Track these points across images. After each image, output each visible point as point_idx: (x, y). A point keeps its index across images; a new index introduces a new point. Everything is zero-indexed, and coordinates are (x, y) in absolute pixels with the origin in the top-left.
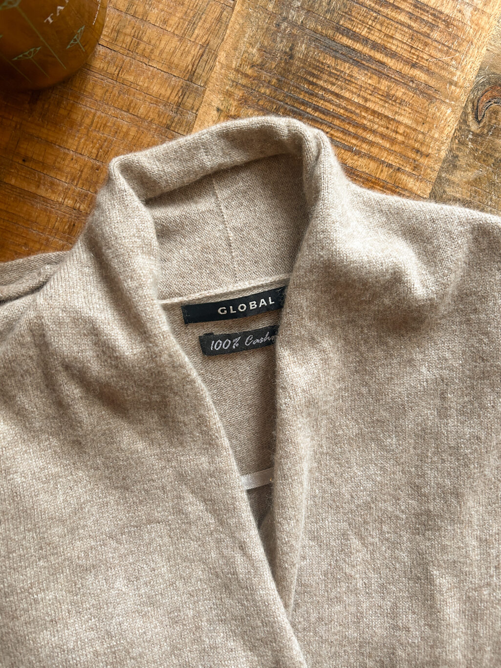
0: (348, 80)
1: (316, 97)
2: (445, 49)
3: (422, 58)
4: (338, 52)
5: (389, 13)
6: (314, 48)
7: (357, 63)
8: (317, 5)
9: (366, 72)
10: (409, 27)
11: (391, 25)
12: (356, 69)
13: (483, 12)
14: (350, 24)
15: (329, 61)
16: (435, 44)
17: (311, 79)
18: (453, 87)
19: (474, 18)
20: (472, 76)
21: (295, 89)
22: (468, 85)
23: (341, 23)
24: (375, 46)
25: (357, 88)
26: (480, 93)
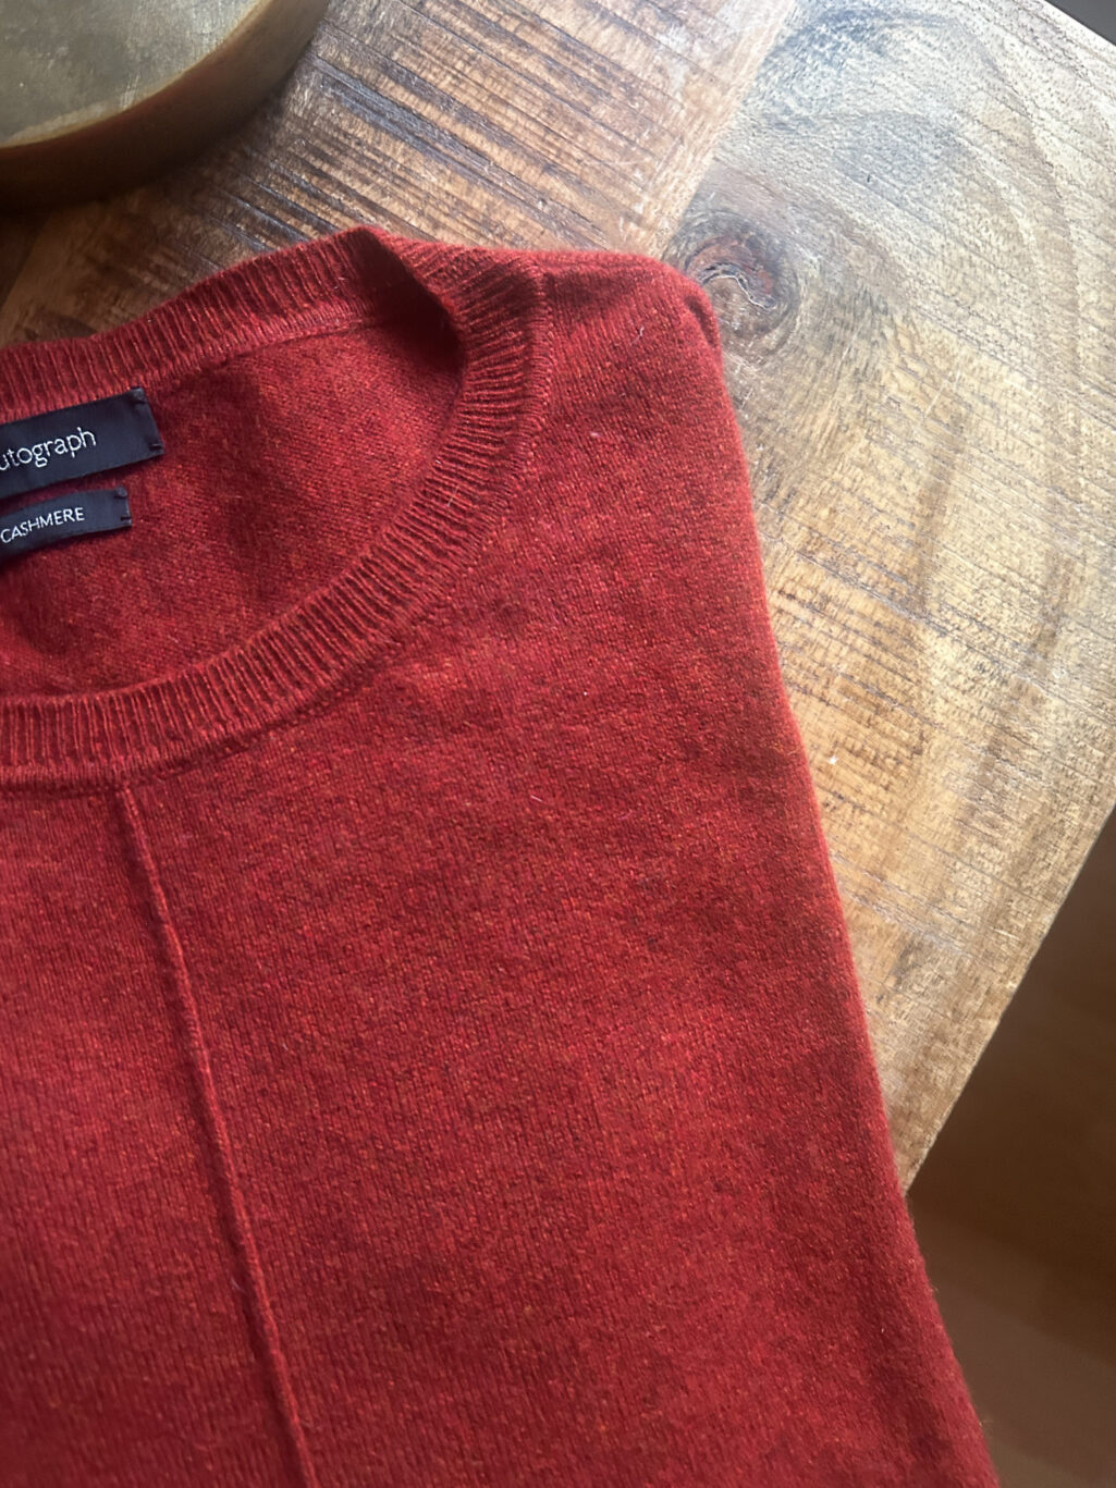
0: (399, 178)
1: (325, 202)
2: (622, 143)
3: (569, 155)
4: (383, 116)
5: (503, 51)
6: (330, 100)
7: (425, 146)
8: (344, 14)
9: (441, 167)
10: (545, 87)
11: (507, 78)
12: (420, 157)
13: (713, 80)
14: (415, 62)
15: (362, 132)
16: (601, 130)
17: (318, 164)
18: (633, 226)
19: (692, 88)
20: (677, 208)
21: (279, 180)
22: (666, 225)
23: (396, 56)
24: (465, 115)
25: (418, 198)
26: (692, 247)
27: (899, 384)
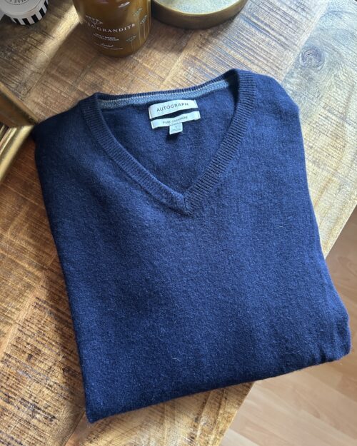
0: (253, 35)
1: (240, 38)
2: (293, 31)
3: (284, 33)
5: (273, 14)
7: (258, 30)
9: (261, 33)
10: (280, 21)
11: (273, 18)
13: (310, 21)
14: (257, 15)
16: (290, 29)
17: (239, 32)
18: (295, 46)
19: (306, 22)
21: (232, 34)
22: (301, 46)
23: (254, 14)
24: (266, 24)
25: (256, 39)
26: (305, 50)
27: (343, 78)
